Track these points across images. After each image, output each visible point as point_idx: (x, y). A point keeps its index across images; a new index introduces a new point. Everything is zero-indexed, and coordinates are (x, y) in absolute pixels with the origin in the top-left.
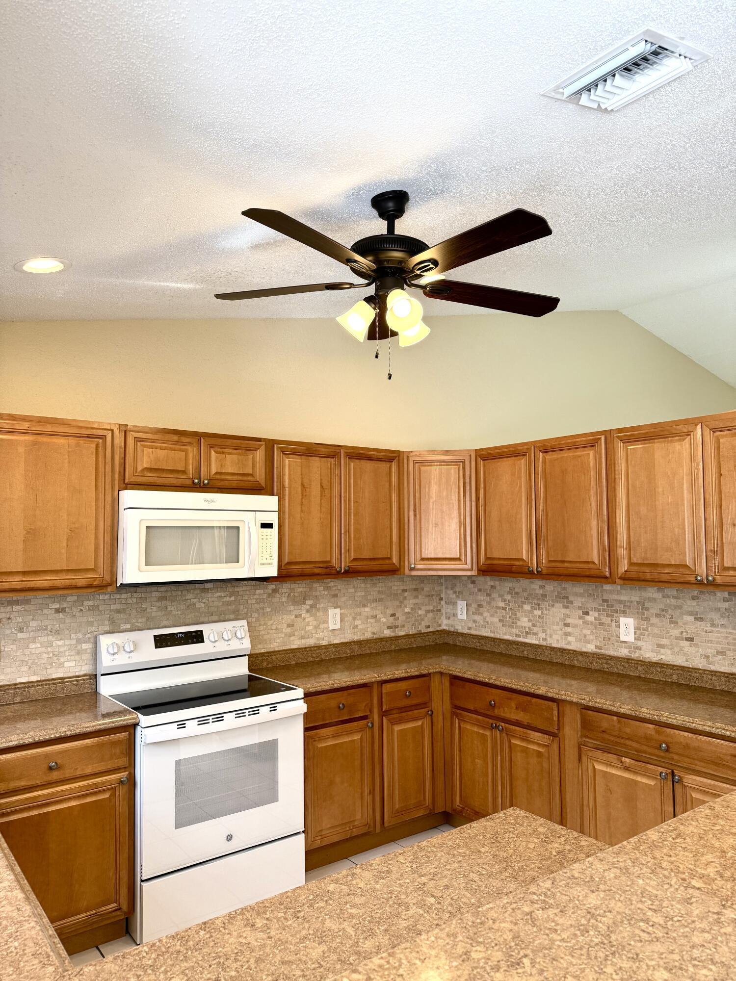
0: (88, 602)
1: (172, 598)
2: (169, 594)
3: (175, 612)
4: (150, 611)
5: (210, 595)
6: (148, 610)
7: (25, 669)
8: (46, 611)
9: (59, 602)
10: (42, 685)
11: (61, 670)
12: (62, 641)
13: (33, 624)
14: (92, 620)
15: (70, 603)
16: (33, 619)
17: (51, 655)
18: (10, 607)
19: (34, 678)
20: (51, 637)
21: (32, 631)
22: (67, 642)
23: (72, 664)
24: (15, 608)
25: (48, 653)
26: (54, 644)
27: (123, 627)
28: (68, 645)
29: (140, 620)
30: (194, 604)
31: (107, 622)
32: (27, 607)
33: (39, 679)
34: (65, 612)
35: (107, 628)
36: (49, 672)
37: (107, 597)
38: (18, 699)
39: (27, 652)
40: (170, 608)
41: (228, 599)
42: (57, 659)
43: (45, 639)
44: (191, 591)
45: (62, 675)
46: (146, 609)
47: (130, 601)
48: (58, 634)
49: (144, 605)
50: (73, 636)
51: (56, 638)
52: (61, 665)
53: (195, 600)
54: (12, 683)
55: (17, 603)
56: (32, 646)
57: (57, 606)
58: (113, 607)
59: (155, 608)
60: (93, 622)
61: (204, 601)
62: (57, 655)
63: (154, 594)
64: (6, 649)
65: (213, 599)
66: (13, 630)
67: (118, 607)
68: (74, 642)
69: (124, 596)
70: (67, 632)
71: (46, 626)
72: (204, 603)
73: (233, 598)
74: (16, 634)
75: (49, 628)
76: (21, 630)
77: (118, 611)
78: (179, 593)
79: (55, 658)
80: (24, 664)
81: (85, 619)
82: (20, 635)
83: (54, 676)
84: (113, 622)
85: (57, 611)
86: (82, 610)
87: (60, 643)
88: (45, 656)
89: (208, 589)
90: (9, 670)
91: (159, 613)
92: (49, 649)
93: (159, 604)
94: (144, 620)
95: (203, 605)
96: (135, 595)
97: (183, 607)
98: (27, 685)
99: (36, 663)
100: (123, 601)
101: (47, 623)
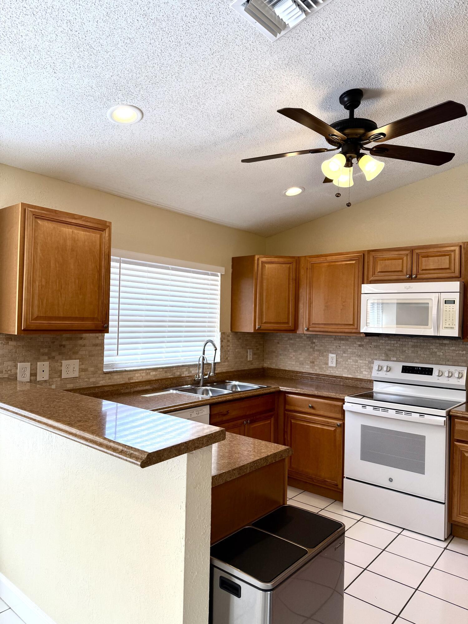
0: (374, 343)
1: (421, 346)
2: (419, 344)
3: (423, 355)
4: (408, 352)
5: (446, 348)
6: (406, 351)
7: (346, 371)
8: (355, 345)
9: (360, 341)
10: (352, 380)
11: (361, 375)
12: (362, 361)
13: (349, 350)
14: (376, 352)
15: (365, 342)
16: (349, 348)
17: (357, 367)
18: (340, 341)
19: (350, 376)
20: (357, 358)
21: (349, 354)
22: (364, 362)
23: (367, 373)
24: (343, 342)
25: (355, 365)
26: (358, 362)
27: (392, 359)
28: (364, 363)
29: (401, 357)
30: (436, 352)
31: (383, 355)
32: (347, 342)
33: (352, 377)
34: (363, 346)
35: (384, 358)
36: (356, 374)
37: (383, 342)
38: (342, 384)
39: (347, 363)
40: (419, 353)
41: (460, 352)
42: (360, 369)
43: (354, 358)
44: (434, 344)
45: (362, 378)
46: (405, 351)
47: (396, 345)
48: (360, 357)
49: (404, 349)
50: (367, 359)
51: (359, 359)
52: (361, 372)
53: (436, 350)
54: (341, 376)
55: (343, 340)
56: (349, 360)
57: (359, 343)
58: (387, 347)
59: (410, 352)
60: (376, 354)
61: (442, 351)
62: (360, 367)
63: (410, 343)
64: (339, 360)
65: (449, 351)
66: (341, 352)
67: (389, 347)
68: (367, 362)
69: (393, 342)
70: (364, 357)
71: (355, 352)
72: (443, 353)
73: (464, 352)
74: (342, 354)
75: (356, 353)
76: (344, 352)
77: (390, 350)
78: (426, 344)
79: (359, 369)
80: (346, 368)
81: (373, 352)
82: (344, 355)
83: (359, 377)
84: (387, 355)
85: (360, 346)
86: (371, 347)
87: (361, 361)
88: (354, 366)
89: (445, 344)
90: (339, 370)
91: (413, 355)
92: (356, 364)
93: (413, 349)
94: (404, 357)
95: (442, 354)
96: (399, 342)
97: (428, 353)
98: (346, 378)
99: (351, 369)
100: (392, 345)
101: (355, 351)
